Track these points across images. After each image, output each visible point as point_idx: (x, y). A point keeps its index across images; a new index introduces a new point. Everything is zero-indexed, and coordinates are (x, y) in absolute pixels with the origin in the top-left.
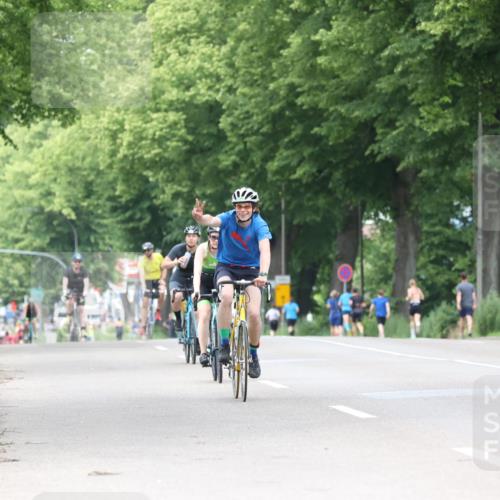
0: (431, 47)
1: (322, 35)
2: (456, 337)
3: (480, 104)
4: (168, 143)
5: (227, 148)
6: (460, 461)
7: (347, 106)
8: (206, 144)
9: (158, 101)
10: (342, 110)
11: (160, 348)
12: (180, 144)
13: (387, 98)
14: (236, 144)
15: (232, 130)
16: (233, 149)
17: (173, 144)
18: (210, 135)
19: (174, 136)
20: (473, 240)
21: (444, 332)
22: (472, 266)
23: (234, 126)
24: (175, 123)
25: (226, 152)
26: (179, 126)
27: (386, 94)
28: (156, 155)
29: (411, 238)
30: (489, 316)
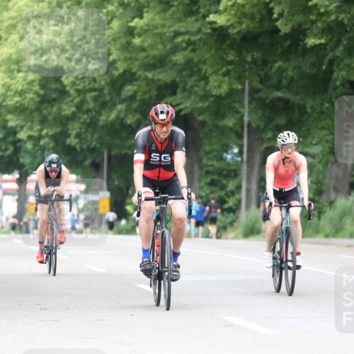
0: (209, 31)
1: (137, 23)
2: (226, 238)
3: (247, 74)
4: (27, 95)
5: (68, 100)
6: (226, 326)
7: (153, 72)
8: (54, 96)
9: (20, 64)
10: (150, 75)
11: (16, 241)
12: (35, 96)
13: (180, 67)
14: (75, 98)
15: (72, 86)
16: (72, 101)
17: (31, 96)
18: (57, 90)
19: (31, 90)
20: (240, 170)
21: (219, 234)
22: (239, 187)
23: (74, 84)
24: (33, 81)
25: (67, 103)
26: (35, 84)
27: (180, 64)
28: (17, 102)
29: (196, 167)
30: (250, 224)
